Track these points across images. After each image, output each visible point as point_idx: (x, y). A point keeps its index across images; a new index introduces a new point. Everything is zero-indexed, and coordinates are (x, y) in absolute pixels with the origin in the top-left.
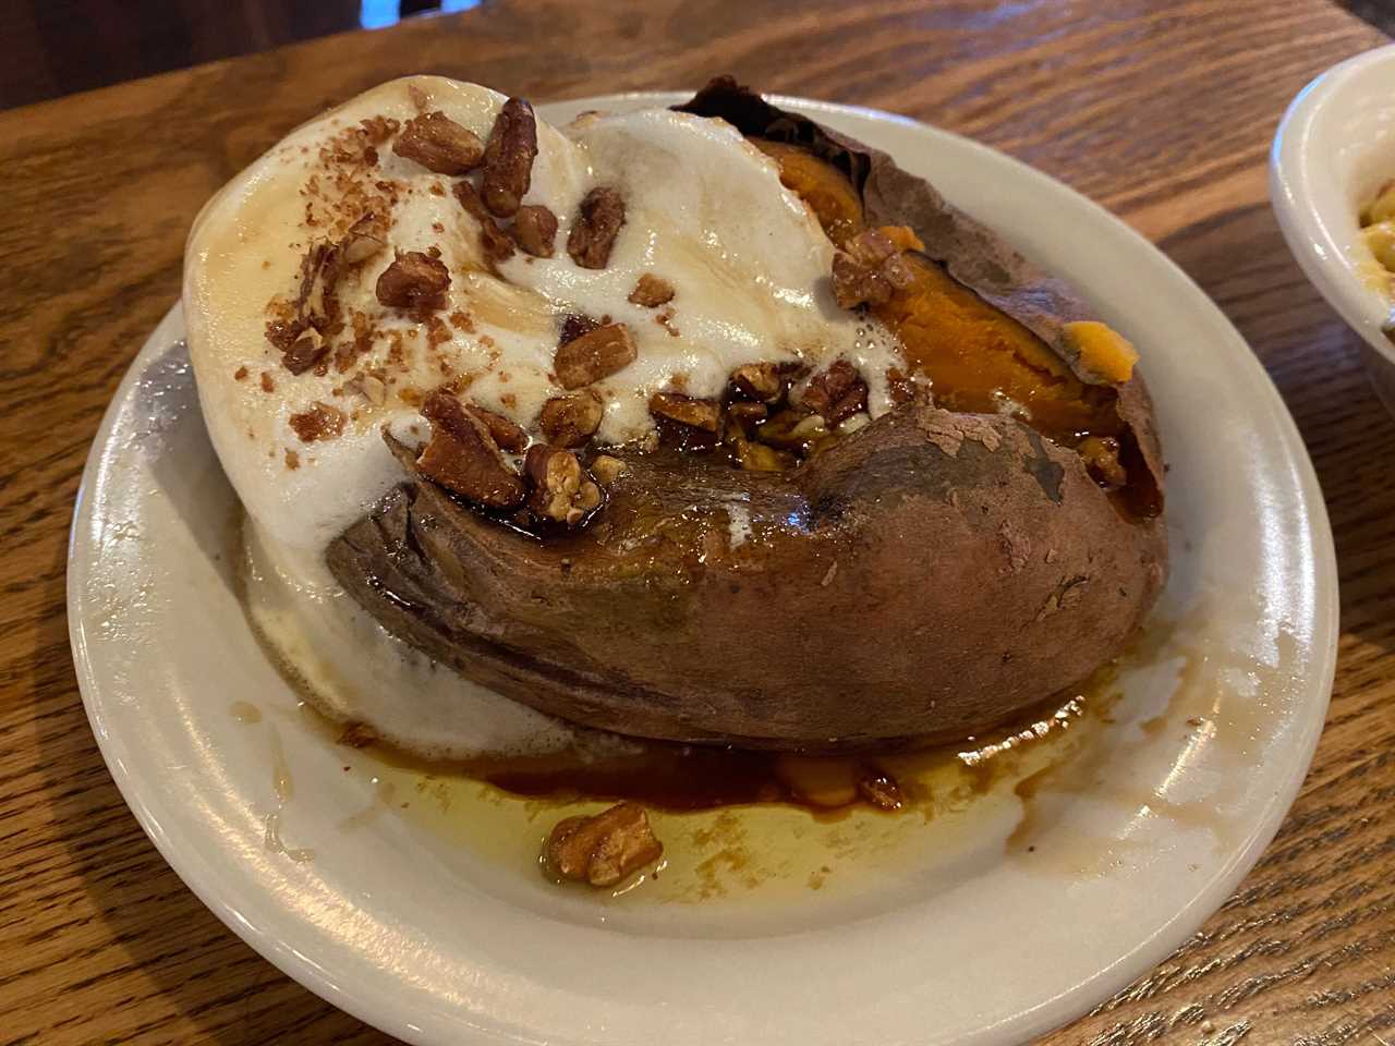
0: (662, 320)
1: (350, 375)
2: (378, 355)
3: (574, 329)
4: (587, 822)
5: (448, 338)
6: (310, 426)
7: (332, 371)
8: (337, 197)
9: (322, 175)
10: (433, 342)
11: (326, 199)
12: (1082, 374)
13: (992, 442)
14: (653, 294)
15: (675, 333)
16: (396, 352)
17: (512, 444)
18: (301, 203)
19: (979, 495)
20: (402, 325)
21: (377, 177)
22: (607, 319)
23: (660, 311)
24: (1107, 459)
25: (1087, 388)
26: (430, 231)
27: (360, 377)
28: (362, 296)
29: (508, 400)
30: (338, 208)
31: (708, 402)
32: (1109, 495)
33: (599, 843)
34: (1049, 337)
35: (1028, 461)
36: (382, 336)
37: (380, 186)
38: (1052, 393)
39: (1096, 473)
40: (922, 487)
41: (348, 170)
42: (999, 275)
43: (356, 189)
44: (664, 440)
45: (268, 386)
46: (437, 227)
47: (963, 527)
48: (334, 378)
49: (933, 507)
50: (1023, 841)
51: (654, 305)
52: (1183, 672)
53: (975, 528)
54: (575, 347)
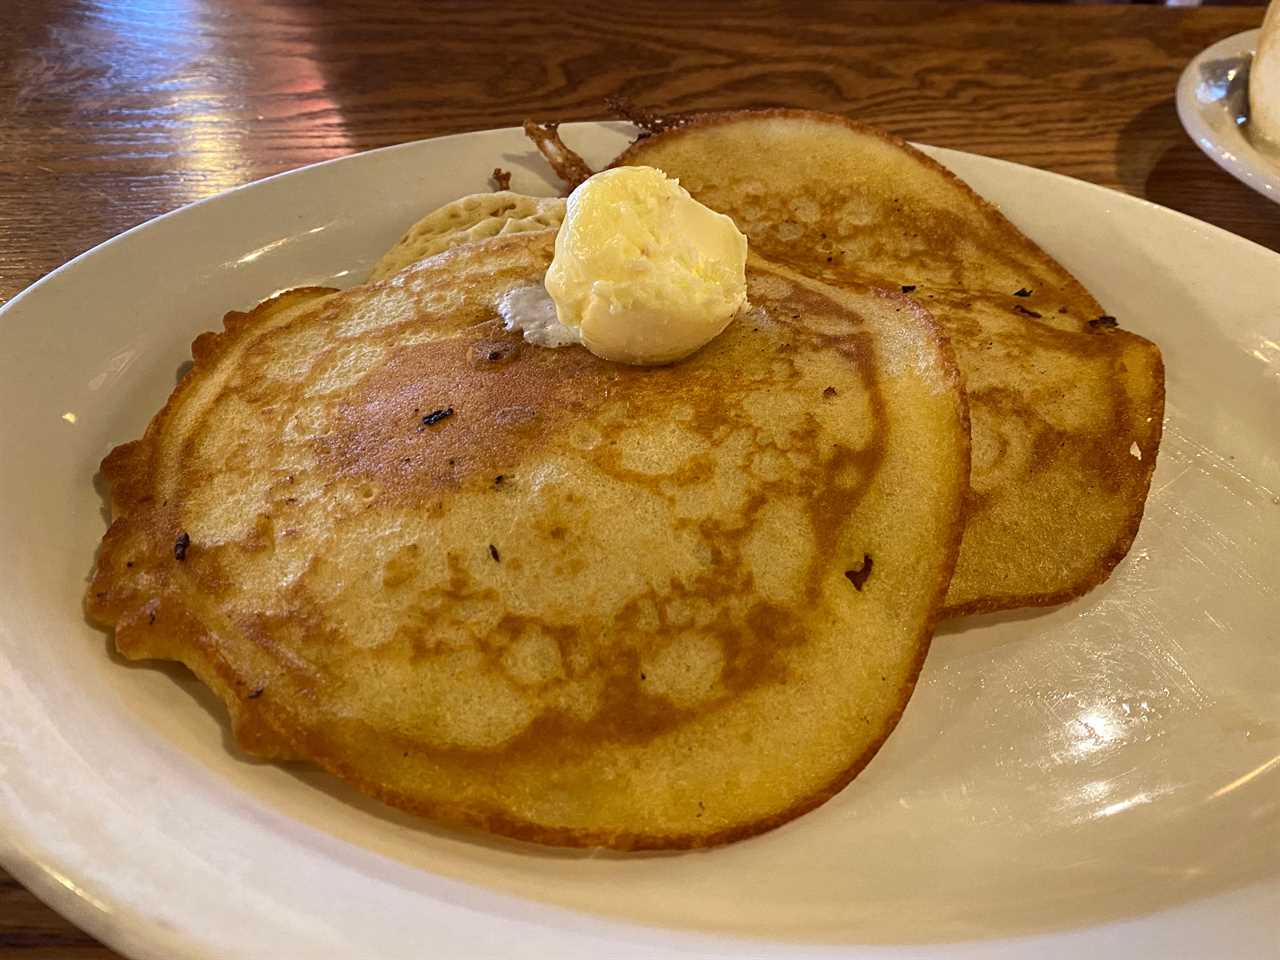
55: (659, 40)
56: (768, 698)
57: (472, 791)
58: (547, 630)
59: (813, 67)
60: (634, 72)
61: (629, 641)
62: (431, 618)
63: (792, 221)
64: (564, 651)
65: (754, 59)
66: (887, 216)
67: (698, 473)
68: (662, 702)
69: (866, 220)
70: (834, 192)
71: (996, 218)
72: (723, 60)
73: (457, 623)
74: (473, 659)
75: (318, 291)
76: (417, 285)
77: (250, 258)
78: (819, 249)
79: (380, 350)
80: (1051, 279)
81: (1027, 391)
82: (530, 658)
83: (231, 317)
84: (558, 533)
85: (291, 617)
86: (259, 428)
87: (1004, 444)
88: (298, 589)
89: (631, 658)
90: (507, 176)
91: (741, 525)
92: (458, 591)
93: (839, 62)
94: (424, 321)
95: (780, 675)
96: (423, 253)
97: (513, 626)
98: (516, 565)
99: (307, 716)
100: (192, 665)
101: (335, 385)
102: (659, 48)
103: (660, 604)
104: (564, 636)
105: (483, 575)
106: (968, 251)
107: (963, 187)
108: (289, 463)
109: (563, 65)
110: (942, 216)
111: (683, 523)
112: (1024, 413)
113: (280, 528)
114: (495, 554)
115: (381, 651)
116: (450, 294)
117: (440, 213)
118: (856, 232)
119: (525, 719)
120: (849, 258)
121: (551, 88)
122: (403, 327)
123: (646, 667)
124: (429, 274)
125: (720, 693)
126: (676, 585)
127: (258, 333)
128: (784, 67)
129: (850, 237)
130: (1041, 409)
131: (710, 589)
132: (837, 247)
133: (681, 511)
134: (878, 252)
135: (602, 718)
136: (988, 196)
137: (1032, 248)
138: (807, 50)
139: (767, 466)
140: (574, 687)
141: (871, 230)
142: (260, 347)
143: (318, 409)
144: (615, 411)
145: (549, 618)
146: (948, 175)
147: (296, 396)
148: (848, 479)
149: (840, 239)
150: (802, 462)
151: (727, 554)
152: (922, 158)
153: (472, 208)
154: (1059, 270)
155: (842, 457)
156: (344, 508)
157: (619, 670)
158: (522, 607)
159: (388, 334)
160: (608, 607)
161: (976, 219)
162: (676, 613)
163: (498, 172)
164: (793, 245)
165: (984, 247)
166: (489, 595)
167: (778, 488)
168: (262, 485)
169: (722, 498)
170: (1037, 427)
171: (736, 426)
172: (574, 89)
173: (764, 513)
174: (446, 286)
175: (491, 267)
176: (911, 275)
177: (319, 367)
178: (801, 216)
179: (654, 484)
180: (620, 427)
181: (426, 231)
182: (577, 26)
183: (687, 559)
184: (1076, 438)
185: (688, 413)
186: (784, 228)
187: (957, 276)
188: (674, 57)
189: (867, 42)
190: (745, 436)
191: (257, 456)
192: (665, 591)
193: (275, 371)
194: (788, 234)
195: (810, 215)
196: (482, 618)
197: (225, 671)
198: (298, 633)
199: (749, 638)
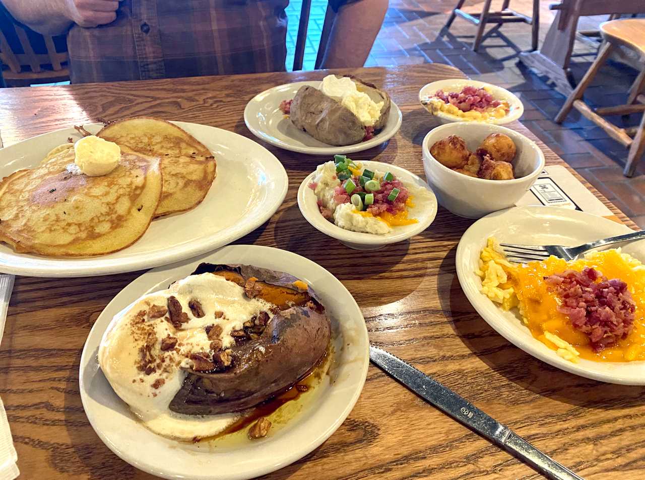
0: (224, 318)
1: (162, 369)
2: (167, 361)
3: (208, 330)
4: (255, 426)
5: (180, 350)
6: (157, 385)
7: (157, 371)
8: (139, 332)
9: (133, 329)
10: (178, 353)
11: (137, 334)
12: (300, 291)
13: (295, 313)
14: (219, 315)
15: (228, 320)
16: (171, 359)
17: (208, 356)
18: (132, 337)
19: (298, 323)
20: (170, 353)
21: (147, 324)
22: (213, 325)
23: (223, 317)
24: (312, 305)
25: (302, 294)
26: (165, 331)
27: (165, 369)
28: (156, 351)
29: (202, 349)
30: (141, 334)
31: (241, 330)
32: (315, 311)
33: (260, 428)
34: (291, 287)
35: (302, 313)
36: (166, 357)
37: (149, 326)
38: (296, 297)
39: (311, 308)
40: (288, 326)
41: (139, 325)
42: (274, 278)
43: (143, 329)
44: (237, 341)
45: (142, 381)
46: (166, 329)
47: (298, 330)
48: (159, 372)
49: (292, 329)
50: (333, 381)
51: (221, 317)
52: (342, 337)
53: (300, 329)
54: (211, 333)
55: (132, 95)
56: (119, 230)
57: (63, 250)
58: (76, 224)
59: (175, 100)
60: (123, 105)
61: (92, 224)
62: (53, 225)
63: (141, 142)
64: (79, 227)
65: (159, 98)
66: (164, 139)
67: (107, 194)
68: (99, 233)
69: (159, 141)
70: (151, 135)
71: (191, 137)
72: (150, 99)
73: (58, 225)
74: (62, 231)
75: (25, 170)
76: (48, 166)
77: (10, 164)
78: (148, 148)
79: (40, 180)
80: (202, 150)
81: (185, 173)
82: (73, 229)
83: (4, 178)
84: (77, 208)
85: (24, 229)
86: (13, 199)
87: (178, 184)
88: (25, 225)
89: (92, 227)
90: (72, 139)
91: (115, 202)
92: (58, 220)
93: (182, 97)
94: (50, 173)
95: (122, 226)
96: (51, 159)
97: (69, 225)
98: (69, 214)
99: (29, 243)
100: (5, 241)
101: (30, 188)
102: (131, 97)
103: (98, 218)
104: (79, 225)
105: (62, 217)
106: (183, 145)
107: (183, 131)
108: (21, 204)
109: (103, 105)
110: (177, 138)
111: (103, 203)
112: (183, 177)
113: (20, 215)
114: (65, 213)
115: (43, 232)
116: (56, 167)
117: (54, 150)
118: (157, 143)
119: (72, 239)
120: (155, 150)
121: (98, 112)
122: (45, 175)
123: (95, 228)
124: (51, 163)
125: (110, 230)
126: (101, 214)
127: (11, 180)
128: (167, 100)
129: (155, 145)
130: (187, 176)
131: (108, 214)
132: (152, 147)
133: (103, 201)
134: (162, 147)
135: (87, 237)
136: (188, 132)
137: (199, 143)
138: (176, 95)
139: (121, 191)
140: (82, 233)
141: (161, 142)
142: (12, 183)
143: (27, 193)
144: (91, 185)
145: (76, 223)
146: (179, 128)
147: (21, 191)
148: (138, 192)
149: (153, 145)
150: (129, 190)
151: (112, 208)
152: (173, 125)
153: (62, 148)
154: (204, 147)
155: (137, 188)
156: (34, 210)
157: (90, 229)
158: (70, 221)
159: (42, 177)
160: (88, 219)
161: (186, 138)
162: (101, 219)
163: (69, 139)
164: (142, 148)
165: (188, 144)
166: (64, 220)
167: (124, 195)
168: (16, 208)
169: (111, 198)
170: (186, 180)
171: (115, 185)
172: (105, 112)
173: (120, 199)
174: (55, 165)
175: (66, 160)
176: (170, 152)
177: (26, 185)
178: (143, 141)
179: (97, 197)
180: (91, 188)
181: (51, 154)
182: (109, 92)
183: (104, 209)
184: (194, 181)
185: (106, 184)
186: (140, 144)
187: (180, 151)
188: (136, 100)
189: (193, 91)
190: (117, 186)
191: (13, 204)
192: (99, 215)
193: (16, 187)
194: (140, 146)
195: (146, 140)
196: (63, 224)
197: (12, 239)
198: (26, 232)
199: (116, 221)
